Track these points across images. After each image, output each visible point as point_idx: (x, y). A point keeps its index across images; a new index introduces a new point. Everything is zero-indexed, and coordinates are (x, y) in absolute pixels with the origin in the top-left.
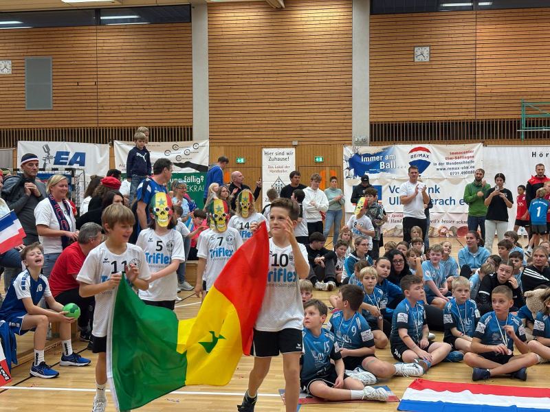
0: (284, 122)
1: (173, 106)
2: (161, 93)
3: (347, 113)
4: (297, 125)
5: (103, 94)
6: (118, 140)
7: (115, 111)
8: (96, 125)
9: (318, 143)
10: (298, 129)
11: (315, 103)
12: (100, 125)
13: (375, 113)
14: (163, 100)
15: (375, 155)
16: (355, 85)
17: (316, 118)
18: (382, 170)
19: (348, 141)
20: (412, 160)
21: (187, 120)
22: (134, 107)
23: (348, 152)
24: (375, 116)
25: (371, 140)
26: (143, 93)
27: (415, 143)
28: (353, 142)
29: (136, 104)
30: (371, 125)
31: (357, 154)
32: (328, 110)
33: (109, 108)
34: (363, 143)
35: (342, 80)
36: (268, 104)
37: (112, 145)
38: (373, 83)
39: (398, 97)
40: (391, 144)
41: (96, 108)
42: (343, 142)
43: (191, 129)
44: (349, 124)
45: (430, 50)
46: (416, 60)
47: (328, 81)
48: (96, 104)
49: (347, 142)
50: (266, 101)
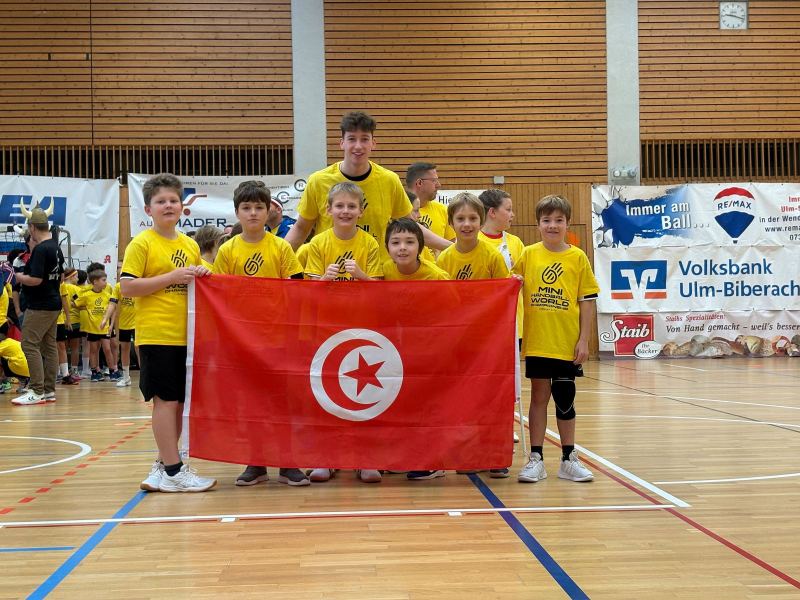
0: (477, 139)
1: (253, 106)
2: (229, 78)
3: (597, 124)
4: (503, 146)
5: (103, 78)
6: (137, 172)
7: (131, 114)
8: (89, 142)
9: (544, 180)
10: (505, 153)
11: (535, 103)
12: (97, 142)
13: (650, 123)
14: (233, 92)
15: (652, 203)
16: (613, 69)
17: (537, 131)
18: (666, 232)
19: (599, 176)
20: (719, 213)
21: (281, 134)
22: (171, 106)
23: (601, 197)
24: (650, 130)
25: (644, 174)
26: (188, 78)
27: (725, 181)
28: (610, 178)
29: (174, 99)
30: (643, 147)
31: (617, 201)
32: (560, 117)
33: (117, 107)
34: (629, 180)
35: (586, 61)
36: (444, 105)
37: (125, 181)
38: (646, 68)
39: (692, 95)
40: (679, 182)
41: (89, 106)
42: (590, 179)
43: (291, 152)
44: (602, 145)
45: (748, 8)
46: (723, 26)
47: (560, 61)
48: (89, 99)
49: (598, 179)
50: (440, 98)
